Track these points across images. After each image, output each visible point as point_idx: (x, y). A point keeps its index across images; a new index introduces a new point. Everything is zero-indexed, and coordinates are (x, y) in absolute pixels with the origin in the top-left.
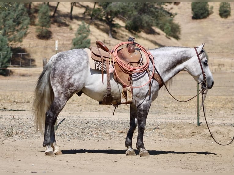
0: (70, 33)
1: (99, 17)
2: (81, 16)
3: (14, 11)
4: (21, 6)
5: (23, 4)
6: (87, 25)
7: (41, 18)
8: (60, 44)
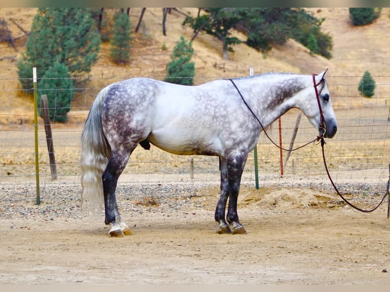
0: (163, 54)
1: (207, 28)
3: (77, 26)
4: (87, 17)
6: (189, 42)
7: (118, 34)
8: (148, 72)
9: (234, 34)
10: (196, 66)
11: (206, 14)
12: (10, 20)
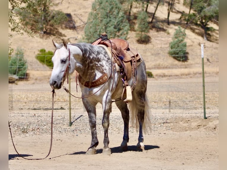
0: (167, 37)
1: (194, 21)
2: (178, 21)
3: (115, 19)
4: (121, 14)
5: (123, 12)
6: (183, 29)
7: (140, 24)
8: (158, 48)
9: (211, 25)
10: (187, 44)
11: (194, 12)
12: (75, 15)
